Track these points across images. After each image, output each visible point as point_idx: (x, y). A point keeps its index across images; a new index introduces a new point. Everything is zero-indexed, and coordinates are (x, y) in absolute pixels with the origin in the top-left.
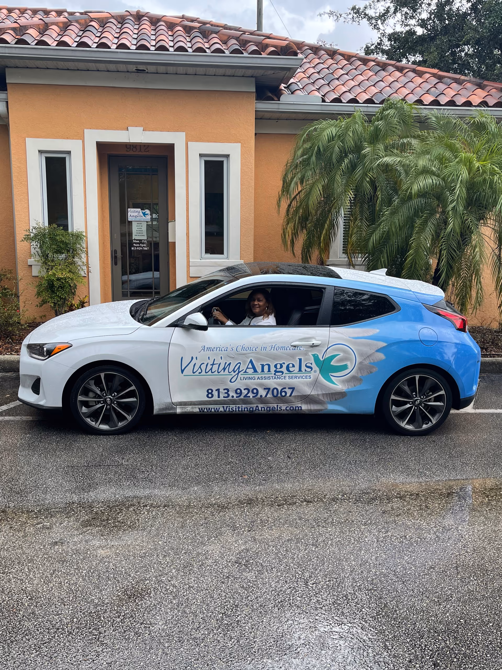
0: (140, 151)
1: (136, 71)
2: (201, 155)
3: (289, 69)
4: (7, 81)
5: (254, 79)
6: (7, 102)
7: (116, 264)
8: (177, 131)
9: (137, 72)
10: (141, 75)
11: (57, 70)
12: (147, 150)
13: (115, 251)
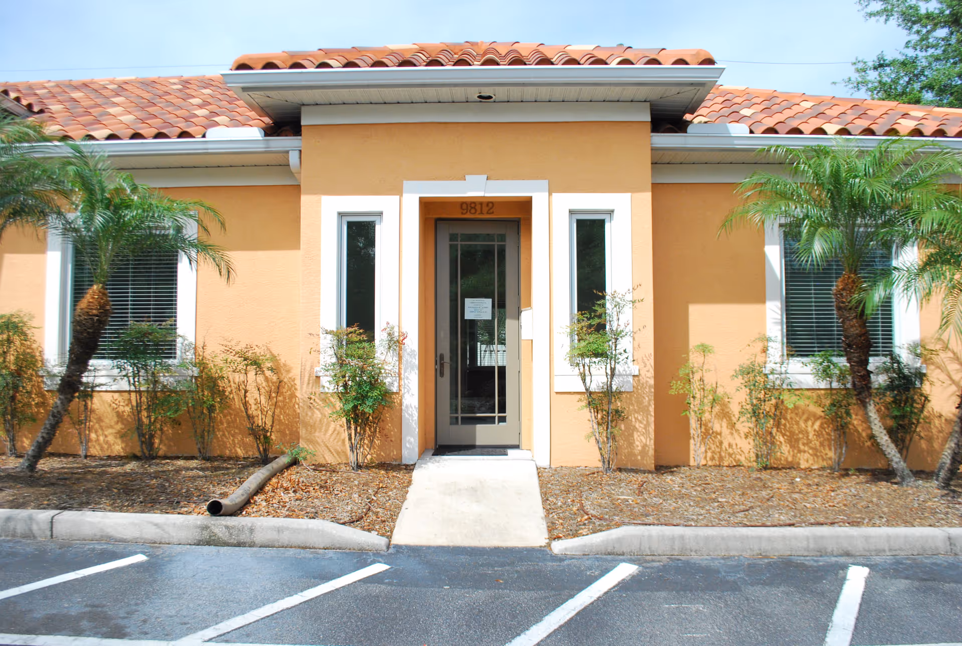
0: (481, 213)
1: (479, 100)
2: (572, 212)
3: (702, 84)
4: (303, 123)
5: (649, 103)
6: (300, 151)
7: (442, 374)
8: (537, 178)
9: (481, 102)
10: (486, 105)
11: (371, 105)
12: (491, 211)
13: (442, 357)
